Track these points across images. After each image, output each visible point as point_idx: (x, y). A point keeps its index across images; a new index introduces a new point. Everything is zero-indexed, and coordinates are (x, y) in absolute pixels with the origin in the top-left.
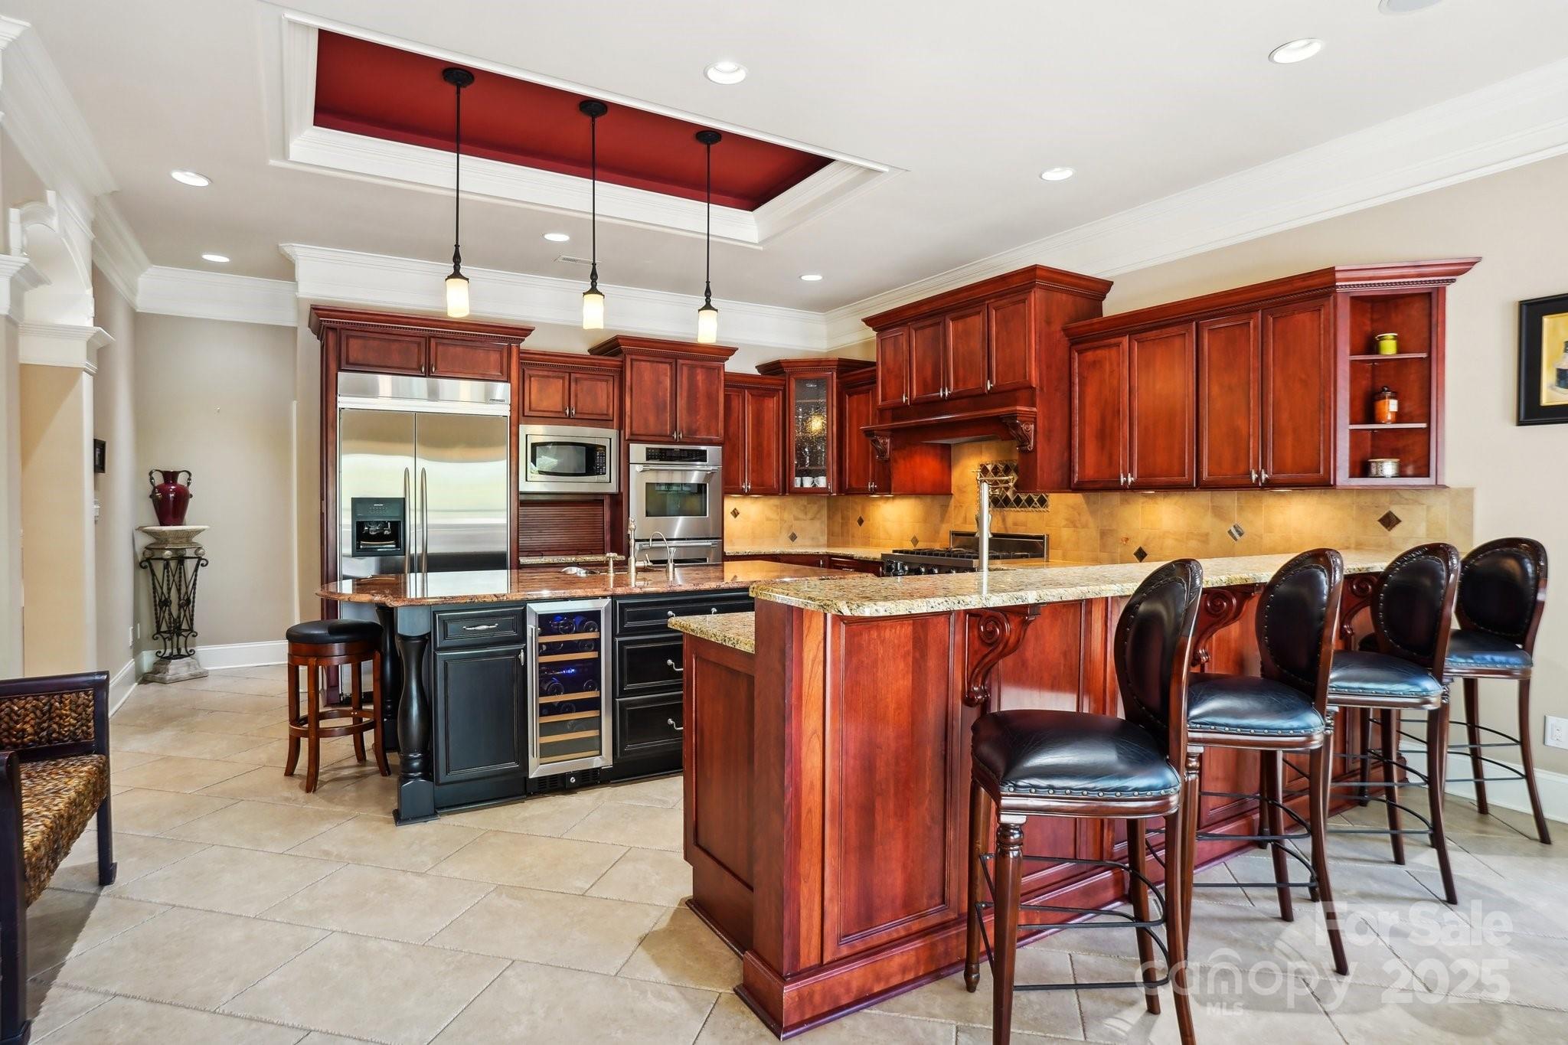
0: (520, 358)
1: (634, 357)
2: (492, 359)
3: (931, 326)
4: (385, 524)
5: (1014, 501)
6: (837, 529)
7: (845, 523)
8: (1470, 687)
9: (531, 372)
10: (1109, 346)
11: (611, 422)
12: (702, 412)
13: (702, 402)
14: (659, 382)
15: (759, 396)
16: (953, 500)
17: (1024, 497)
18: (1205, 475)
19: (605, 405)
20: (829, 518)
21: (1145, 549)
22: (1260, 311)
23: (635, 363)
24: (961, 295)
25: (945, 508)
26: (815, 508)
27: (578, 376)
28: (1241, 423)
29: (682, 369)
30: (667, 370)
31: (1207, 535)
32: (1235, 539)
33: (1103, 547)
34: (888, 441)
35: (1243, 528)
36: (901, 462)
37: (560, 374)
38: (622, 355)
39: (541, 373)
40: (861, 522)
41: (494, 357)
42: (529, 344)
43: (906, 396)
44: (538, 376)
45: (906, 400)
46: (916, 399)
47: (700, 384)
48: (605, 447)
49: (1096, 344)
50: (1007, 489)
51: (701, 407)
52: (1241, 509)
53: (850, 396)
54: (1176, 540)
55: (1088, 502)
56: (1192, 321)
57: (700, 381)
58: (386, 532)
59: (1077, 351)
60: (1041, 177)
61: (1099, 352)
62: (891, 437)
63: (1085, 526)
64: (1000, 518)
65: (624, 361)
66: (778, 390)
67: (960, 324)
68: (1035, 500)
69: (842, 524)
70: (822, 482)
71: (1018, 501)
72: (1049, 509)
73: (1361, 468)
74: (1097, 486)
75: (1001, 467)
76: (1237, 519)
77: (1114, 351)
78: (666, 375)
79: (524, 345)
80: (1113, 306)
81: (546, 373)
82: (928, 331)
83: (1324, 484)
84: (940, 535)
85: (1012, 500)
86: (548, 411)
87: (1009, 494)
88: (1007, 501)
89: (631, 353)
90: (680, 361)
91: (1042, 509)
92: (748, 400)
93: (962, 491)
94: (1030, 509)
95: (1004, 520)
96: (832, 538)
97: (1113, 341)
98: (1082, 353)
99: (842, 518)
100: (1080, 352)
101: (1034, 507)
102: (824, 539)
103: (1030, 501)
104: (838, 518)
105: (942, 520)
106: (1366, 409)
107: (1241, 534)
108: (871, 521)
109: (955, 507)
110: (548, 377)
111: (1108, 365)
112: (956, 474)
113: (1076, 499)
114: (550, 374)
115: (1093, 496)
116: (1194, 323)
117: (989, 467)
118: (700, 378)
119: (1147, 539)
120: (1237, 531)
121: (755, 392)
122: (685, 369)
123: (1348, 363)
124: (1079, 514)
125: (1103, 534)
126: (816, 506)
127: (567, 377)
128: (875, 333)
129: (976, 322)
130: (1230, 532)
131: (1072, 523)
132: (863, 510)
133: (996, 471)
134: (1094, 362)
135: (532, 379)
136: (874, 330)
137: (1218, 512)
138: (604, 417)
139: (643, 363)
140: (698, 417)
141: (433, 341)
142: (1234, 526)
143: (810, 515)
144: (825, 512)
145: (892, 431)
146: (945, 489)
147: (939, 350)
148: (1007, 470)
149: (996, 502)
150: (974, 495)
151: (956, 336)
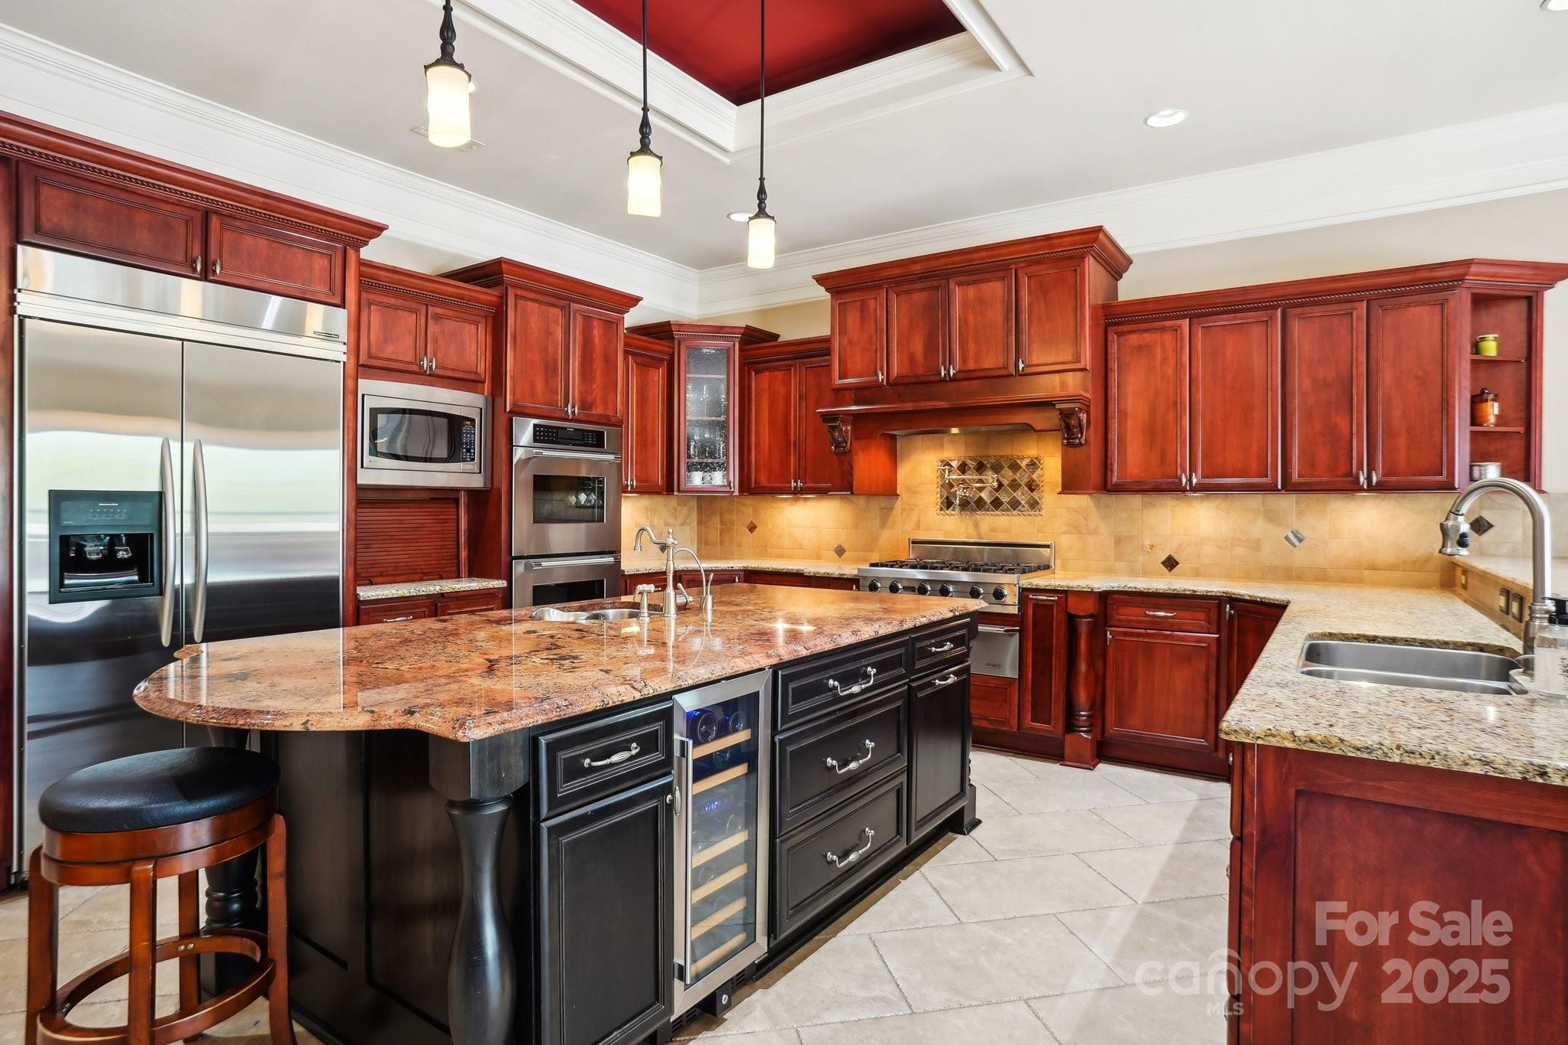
0: (361, 274)
1: (519, 292)
2: (317, 266)
3: (924, 289)
4: (114, 539)
5: (991, 503)
6: (714, 535)
7: (726, 528)
9: (372, 297)
10: (1163, 330)
11: (480, 385)
12: (599, 379)
13: (598, 365)
14: (549, 333)
15: (645, 366)
16: (899, 502)
17: (1005, 499)
18: (1295, 477)
19: (473, 358)
20: (700, 522)
21: (1176, 557)
22: (1365, 302)
23: (520, 302)
24: (975, 256)
25: (887, 512)
26: (685, 510)
27: (439, 311)
28: (1341, 421)
29: (575, 316)
30: (558, 315)
31: (1258, 541)
32: (1295, 546)
33: (1119, 557)
34: (849, 428)
35: (1304, 533)
36: (861, 454)
37: (414, 306)
38: (501, 289)
39: (385, 300)
40: (752, 528)
41: (320, 264)
42: (372, 252)
43: (883, 375)
44: (380, 304)
45: (883, 379)
46: (898, 377)
47: (597, 341)
48: (473, 421)
49: (1144, 326)
50: (981, 489)
51: (598, 372)
52: (1300, 513)
53: (756, 373)
54: (1219, 547)
55: (1097, 506)
56: (1275, 307)
57: (597, 336)
58: (122, 555)
59: (1116, 333)
60: (1145, 121)
61: (1146, 335)
62: (853, 424)
63: (1094, 532)
64: (971, 524)
65: (504, 298)
66: (662, 360)
67: (971, 292)
68: (1023, 502)
69: (722, 531)
70: (718, 478)
71: (997, 504)
72: (1043, 512)
74: (1144, 487)
75: (971, 464)
76: (1297, 525)
77: (1168, 337)
78: (556, 322)
79: (366, 253)
80: (1131, 288)
81: (393, 301)
82: (919, 298)
84: (879, 543)
85: (988, 501)
86: (395, 361)
87: (984, 495)
88: (980, 504)
89: (515, 286)
90: (575, 306)
91: (1032, 513)
92: (632, 369)
93: (912, 491)
94: (1015, 512)
95: (976, 525)
96: (704, 548)
97: (1168, 323)
98: (1121, 335)
99: (722, 523)
100: (1120, 334)
101: (1020, 511)
102: (692, 550)
103: (1015, 504)
104: (716, 522)
105: (883, 524)
107: (1300, 540)
108: (770, 526)
109: (903, 510)
110: (397, 308)
111: (1159, 350)
112: (904, 472)
114: (400, 302)
115: (1105, 498)
116: (1279, 310)
117: (955, 464)
118: (596, 332)
119: (1180, 546)
120: (1296, 537)
121: (639, 360)
122: (579, 318)
123: (1469, 362)
124: (1086, 519)
125: (1118, 541)
126: (686, 508)
127: (424, 311)
128: (827, 296)
129: (998, 289)
130: (1287, 538)
131: (1075, 529)
132: (756, 512)
133: (963, 468)
134: (1140, 346)
135: (372, 307)
136: (827, 290)
137: (1271, 517)
138: (473, 377)
139: (529, 303)
140: (594, 386)
141: (215, 222)
142: (1293, 532)
143: (680, 520)
144: (694, 516)
145: (856, 416)
146: (889, 490)
147: (936, 320)
148: (980, 468)
149: (965, 504)
150: (932, 496)
151: (965, 304)
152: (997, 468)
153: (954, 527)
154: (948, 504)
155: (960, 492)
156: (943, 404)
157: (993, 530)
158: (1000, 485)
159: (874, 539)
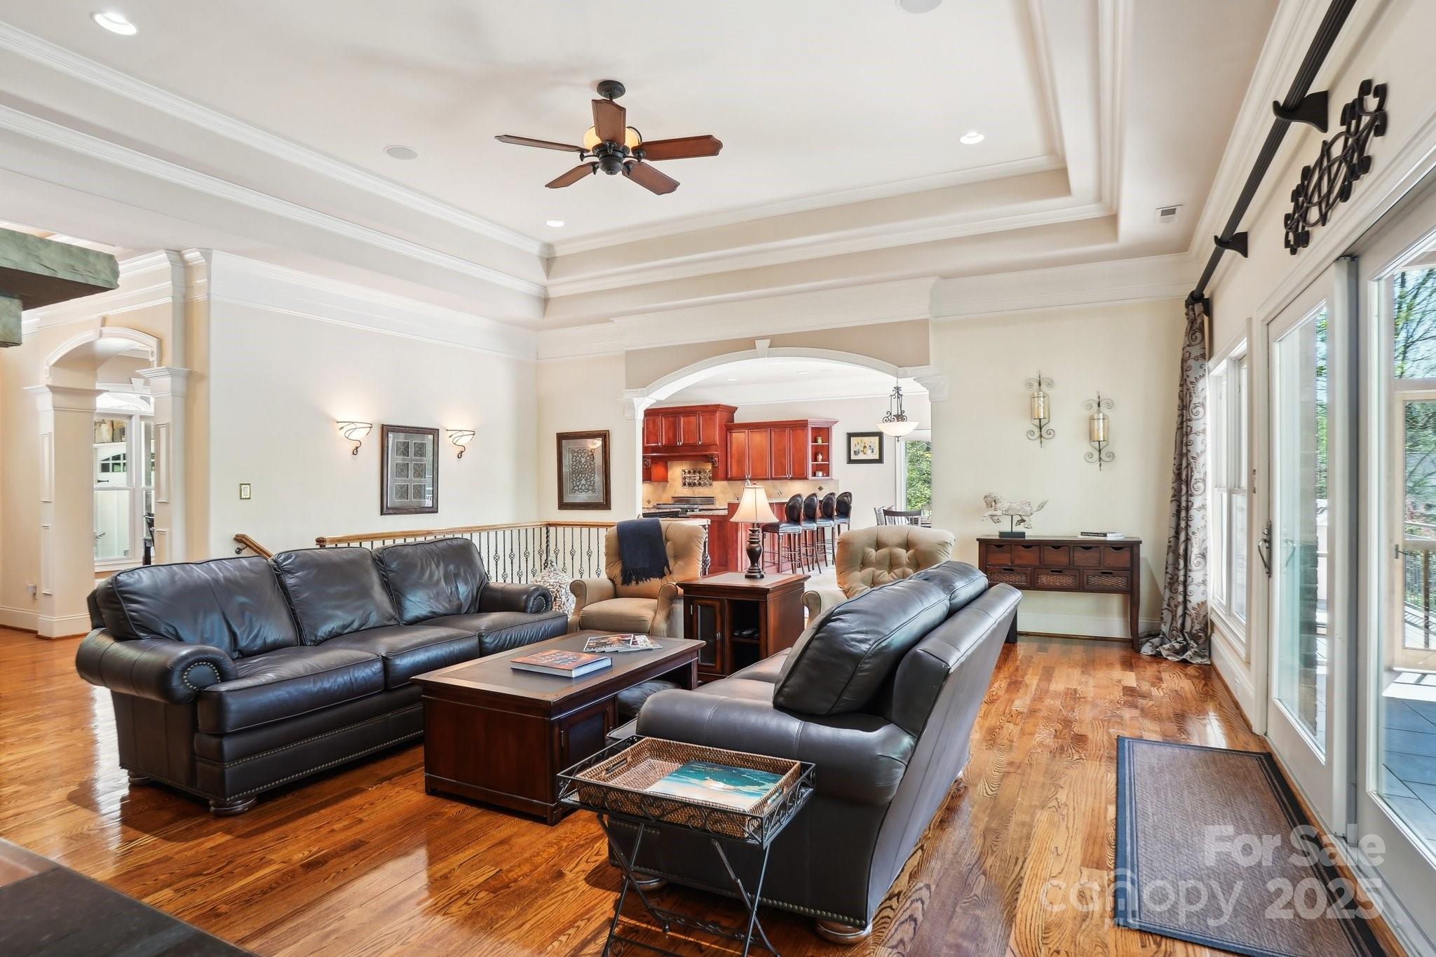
3: (671, 417)
8: (839, 526)
10: (738, 433)
16: (669, 484)
17: (702, 483)
18: (773, 476)
22: (788, 429)
25: (664, 488)
28: (783, 460)
31: (771, 494)
34: (651, 460)
35: (783, 491)
36: (654, 469)
43: (660, 443)
45: (660, 445)
46: (665, 445)
49: (734, 431)
52: (782, 485)
55: (729, 484)
59: (728, 433)
63: (728, 493)
64: (691, 491)
67: (686, 419)
68: (707, 484)
71: (700, 484)
72: (713, 487)
73: (814, 475)
74: (737, 479)
75: (692, 471)
76: (780, 489)
77: (743, 434)
82: (671, 420)
83: (806, 478)
85: (697, 483)
87: (696, 481)
88: (695, 484)
91: (710, 487)
93: (673, 480)
94: (705, 487)
95: (693, 492)
97: (739, 431)
100: (730, 433)
101: (707, 486)
103: (705, 484)
105: (663, 492)
106: (815, 459)
109: (670, 486)
112: (670, 473)
113: (725, 483)
115: (731, 482)
117: (686, 471)
120: (780, 493)
123: (811, 446)
124: (725, 489)
129: (693, 419)
131: (723, 492)
133: (689, 472)
137: (774, 487)
142: (779, 491)
145: (653, 457)
146: (665, 480)
147: (674, 427)
148: (694, 472)
149: (690, 484)
150: (679, 482)
151: (684, 422)
152: (700, 473)
153: (686, 492)
154: (684, 484)
155: (687, 480)
156: (677, 454)
157: (699, 493)
158: (700, 478)
159: (661, 497)
